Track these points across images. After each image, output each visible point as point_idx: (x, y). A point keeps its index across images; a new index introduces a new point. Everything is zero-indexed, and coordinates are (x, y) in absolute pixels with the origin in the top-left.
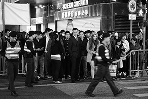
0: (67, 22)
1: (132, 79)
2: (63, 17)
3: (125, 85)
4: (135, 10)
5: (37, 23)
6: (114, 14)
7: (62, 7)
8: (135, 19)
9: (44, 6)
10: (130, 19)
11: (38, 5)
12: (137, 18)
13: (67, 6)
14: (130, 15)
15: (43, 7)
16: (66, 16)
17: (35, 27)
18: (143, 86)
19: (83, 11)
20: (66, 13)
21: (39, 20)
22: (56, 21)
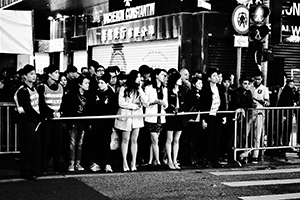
0: (111, 49)
1: (239, 166)
2: (103, 38)
3: (223, 178)
4: (247, 27)
5: (51, 51)
6: (206, 34)
7: (102, 18)
8: (246, 45)
9: (66, 17)
10: (236, 45)
11: (54, 14)
12: (250, 43)
13: (113, 17)
14: (237, 38)
15: (63, 18)
16: (110, 37)
17: (48, 58)
18: (260, 179)
19: (144, 27)
20: (110, 31)
21: (56, 44)
22: (91, 48)
